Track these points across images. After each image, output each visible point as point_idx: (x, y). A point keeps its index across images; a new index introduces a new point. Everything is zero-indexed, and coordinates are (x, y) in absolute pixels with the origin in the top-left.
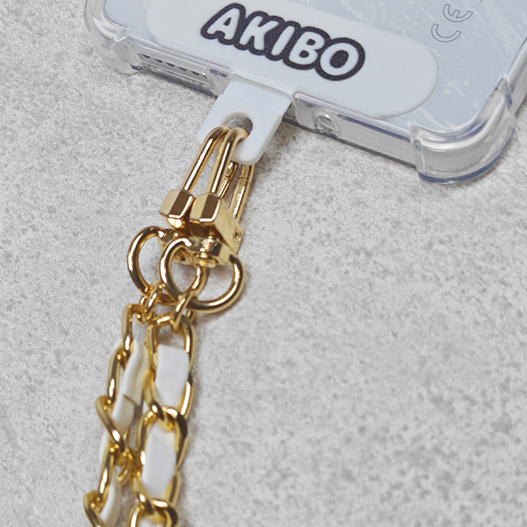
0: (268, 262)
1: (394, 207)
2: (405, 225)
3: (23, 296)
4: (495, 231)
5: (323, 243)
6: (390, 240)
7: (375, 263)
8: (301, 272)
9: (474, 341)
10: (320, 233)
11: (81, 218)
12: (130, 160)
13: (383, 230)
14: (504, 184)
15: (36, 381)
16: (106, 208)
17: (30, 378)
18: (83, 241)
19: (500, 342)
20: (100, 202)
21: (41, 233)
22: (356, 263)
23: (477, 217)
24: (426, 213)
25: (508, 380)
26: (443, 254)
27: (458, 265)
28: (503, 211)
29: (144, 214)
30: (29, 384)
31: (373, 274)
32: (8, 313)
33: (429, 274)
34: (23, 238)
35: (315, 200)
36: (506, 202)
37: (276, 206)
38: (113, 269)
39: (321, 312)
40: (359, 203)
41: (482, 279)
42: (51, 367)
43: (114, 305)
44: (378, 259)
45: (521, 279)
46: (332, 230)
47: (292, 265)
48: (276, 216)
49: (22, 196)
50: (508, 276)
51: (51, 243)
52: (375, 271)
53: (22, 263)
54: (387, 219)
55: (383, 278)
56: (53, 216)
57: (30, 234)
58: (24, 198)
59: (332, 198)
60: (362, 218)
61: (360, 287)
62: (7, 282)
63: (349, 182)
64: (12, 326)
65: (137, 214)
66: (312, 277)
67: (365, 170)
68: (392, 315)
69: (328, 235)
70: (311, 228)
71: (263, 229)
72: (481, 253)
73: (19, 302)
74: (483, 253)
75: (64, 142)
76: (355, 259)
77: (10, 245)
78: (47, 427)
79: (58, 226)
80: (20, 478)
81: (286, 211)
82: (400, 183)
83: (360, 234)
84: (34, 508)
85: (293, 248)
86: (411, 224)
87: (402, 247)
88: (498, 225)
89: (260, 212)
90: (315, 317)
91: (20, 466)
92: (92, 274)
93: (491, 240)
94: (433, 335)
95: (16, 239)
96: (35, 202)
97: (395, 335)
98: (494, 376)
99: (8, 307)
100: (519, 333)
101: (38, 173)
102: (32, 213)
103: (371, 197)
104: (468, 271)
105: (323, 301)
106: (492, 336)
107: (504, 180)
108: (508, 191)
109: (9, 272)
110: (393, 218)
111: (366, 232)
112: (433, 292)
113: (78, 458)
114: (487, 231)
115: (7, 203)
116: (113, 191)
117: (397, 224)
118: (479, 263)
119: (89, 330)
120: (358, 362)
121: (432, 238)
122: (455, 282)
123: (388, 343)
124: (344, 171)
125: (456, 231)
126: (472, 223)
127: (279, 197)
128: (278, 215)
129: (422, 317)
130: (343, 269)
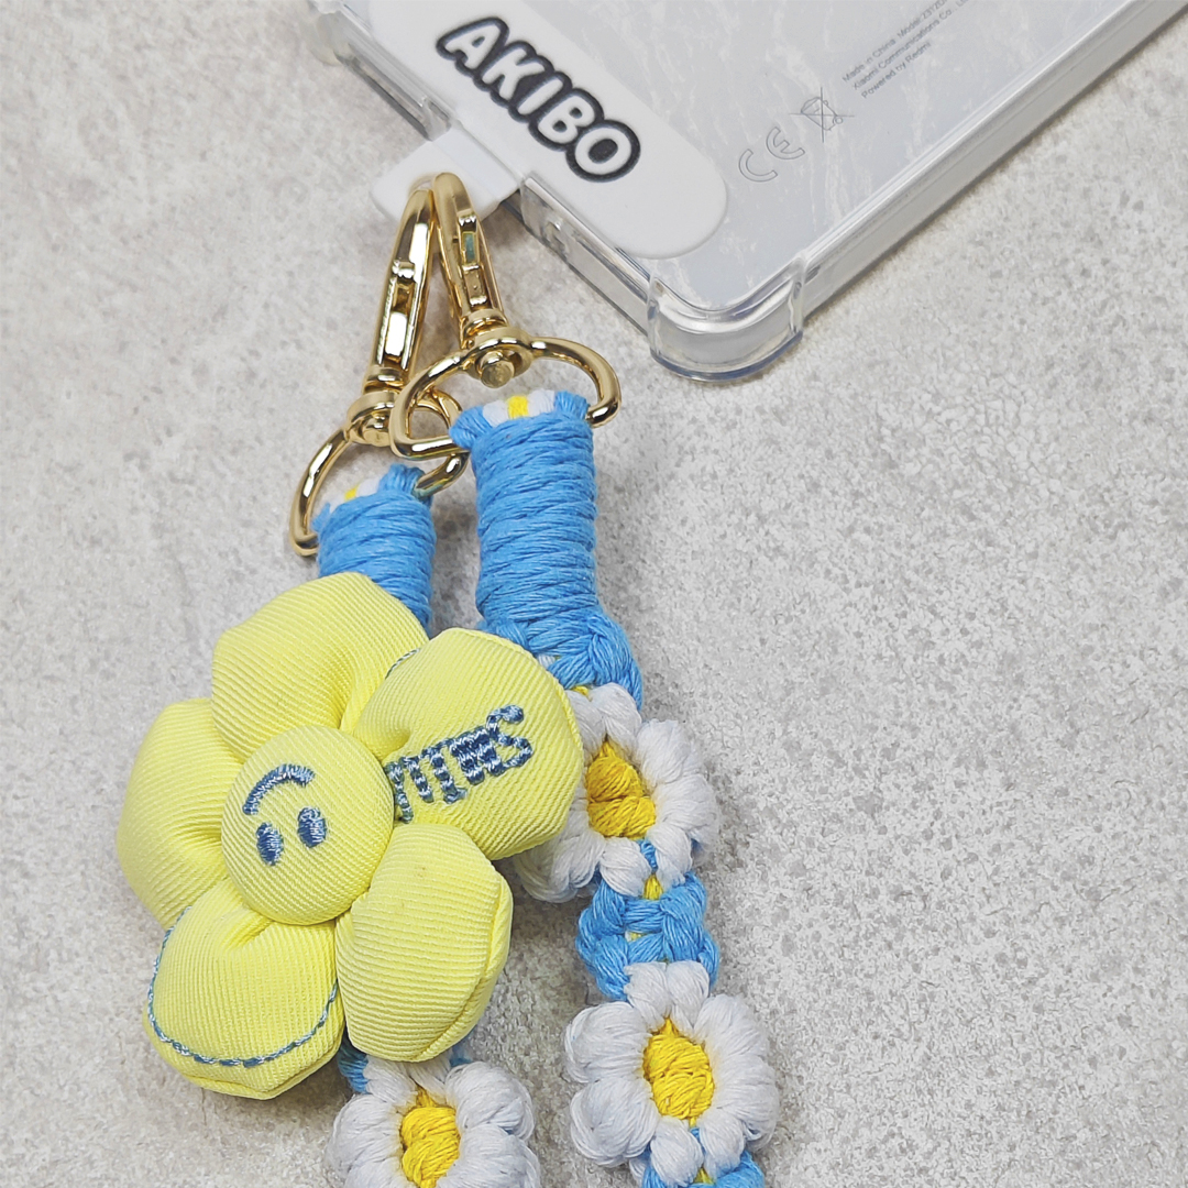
0: (619, 490)
1: (817, 461)
2: (825, 491)
3: (258, 439)
4: (947, 536)
5: (704, 484)
6: (798, 508)
7: (767, 533)
8: (661, 518)
9: (868, 679)
10: (703, 469)
13: (792, 491)
14: (979, 473)
15: (247, 568)
17: (239, 561)
19: (903, 691)
22: (739, 526)
23: (927, 510)
24: (859, 483)
25: (896, 745)
26: (864, 548)
27: (879, 570)
28: (966, 511)
30: (236, 568)
31: (759, 548)
32: (231, 459)
33: (836, 571)
35: (712, 420)
36: (974, 499)
37: (654, 412)
39: (672, 581)
40: (772, 441)
41: (905, 598)
42: (273, 554)
44: (773, 530)
45: (959, 613)
46: (721, 470)
47: (650, 504)
50: (943, 604)
52: (764, 546)
54: (801, 477)
55: (771, 559)
57: (292, 350)
59: (735, 424)
60: (768, 465)
61: (737, 562)
63: (767, 408)
64: (231, 479)
66: (674, 530)
67: (795, 398)
68: (768, 613)
69: (714, 476)
70: (693, 459)
72: (916, 562)
73: (251, 448)
74: (920, 562)
76: (740, 520)
82: (837, 430)
83: (759, 488)
85: (660, 481)
86: (834, 493)
87: (812, 524)
88: (952, 529)
90: (660, 587)
93: (936, 547)
94: (815, 655)
97: (763, 642)
98: (879, 734)
100: (931, 686)
103: (790, 439)
104: (890, 581)
105: (679, 566)
106: (894, 680)
107: (981, 467)
108: (981, 485)
110: (810, 477)
111: (768, 486)
112: (832, 597)
114: (934, 533)
117: (815, 486)
118: (910, 574)
120: (701, 665)
121: (856, 520)
122: (868, 591)
123: (750, 650)
124: (764, 390)
125: (892, 519)
126: (918, 515)
127: (662, 402)
129: (808, 628)
130: (720, 531)
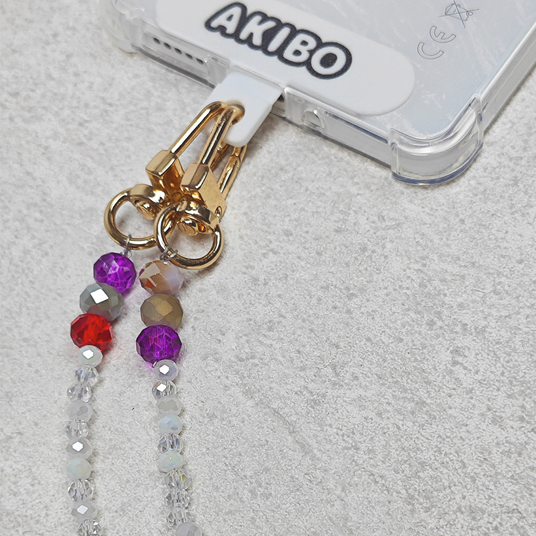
11: (321, 238)
12: (356, 180)
16: (343, 227)
18: (329, 259)
20: (335, 221)
21: (282, 255)
29: (383, 229)
34: (265, 261)
38: (368, 282)
43: (379, 315)
48: (516, 219)
49: (253, 223)
51: (297, 264)
53: (271, 285)
56: (291, 238)
58: (256, 224)
62: (261, 305)
65: (377, 229)
71: (507, 232)
75: (282, 169)
77: (254, 269)
78: (343, 437)
79: (298, 247)
80: (328, 487)
81: (523, 214)
84: (351, 514)
89: (499, 217)
91: (325, 477)
92: (348, 289)
95: (258, 263)
96: (269, 228)
99: (269, 328)
101: (264, 200)
102: (268, 237)
109: (260, 295)
113: (383, 462)
115: (239, 231)
116: (346, 210)
119: (360, 341)
128: (517, 218)
